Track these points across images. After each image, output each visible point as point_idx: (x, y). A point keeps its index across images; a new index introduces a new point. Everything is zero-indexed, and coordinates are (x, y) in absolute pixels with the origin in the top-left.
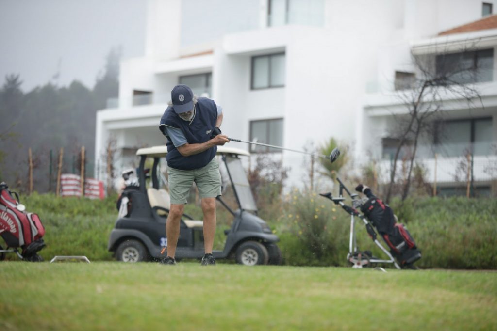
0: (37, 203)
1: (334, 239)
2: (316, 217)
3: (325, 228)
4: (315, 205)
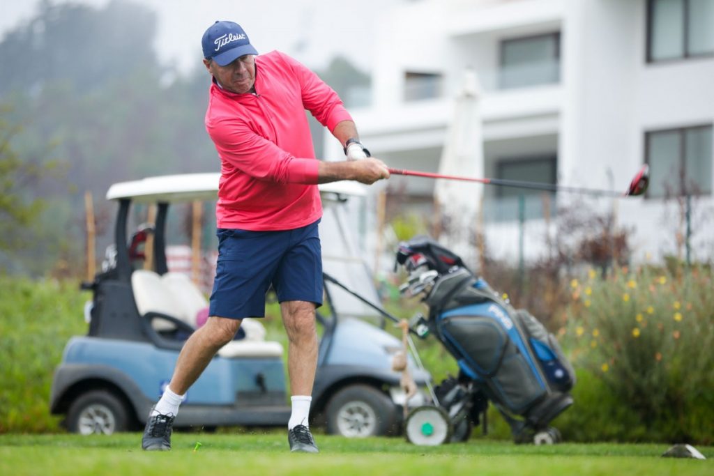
2: (636, 333)
3: (659, 357)
4: (634, 308)
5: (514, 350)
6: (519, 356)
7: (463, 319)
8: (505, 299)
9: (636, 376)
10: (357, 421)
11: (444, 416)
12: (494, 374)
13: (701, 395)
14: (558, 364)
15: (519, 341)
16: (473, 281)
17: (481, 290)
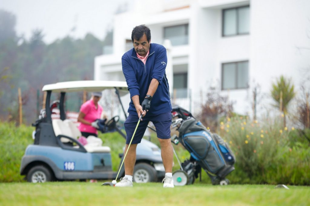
0: (24, 133)
1: (262, 161)
2: (247, 142)
3: (255, 151)
4: (246, 132)
5: (212, 149)
6: (215, 151)
7: (193, 137)
8: (208, 129)
9: (246, 159)
10: (142, 177)
11: (186, 174)
12: (205, 158)
13: (271, 166)
14: (229, 154)
15: (214, 145)
16: (196, 122)
17: (199, 126)
